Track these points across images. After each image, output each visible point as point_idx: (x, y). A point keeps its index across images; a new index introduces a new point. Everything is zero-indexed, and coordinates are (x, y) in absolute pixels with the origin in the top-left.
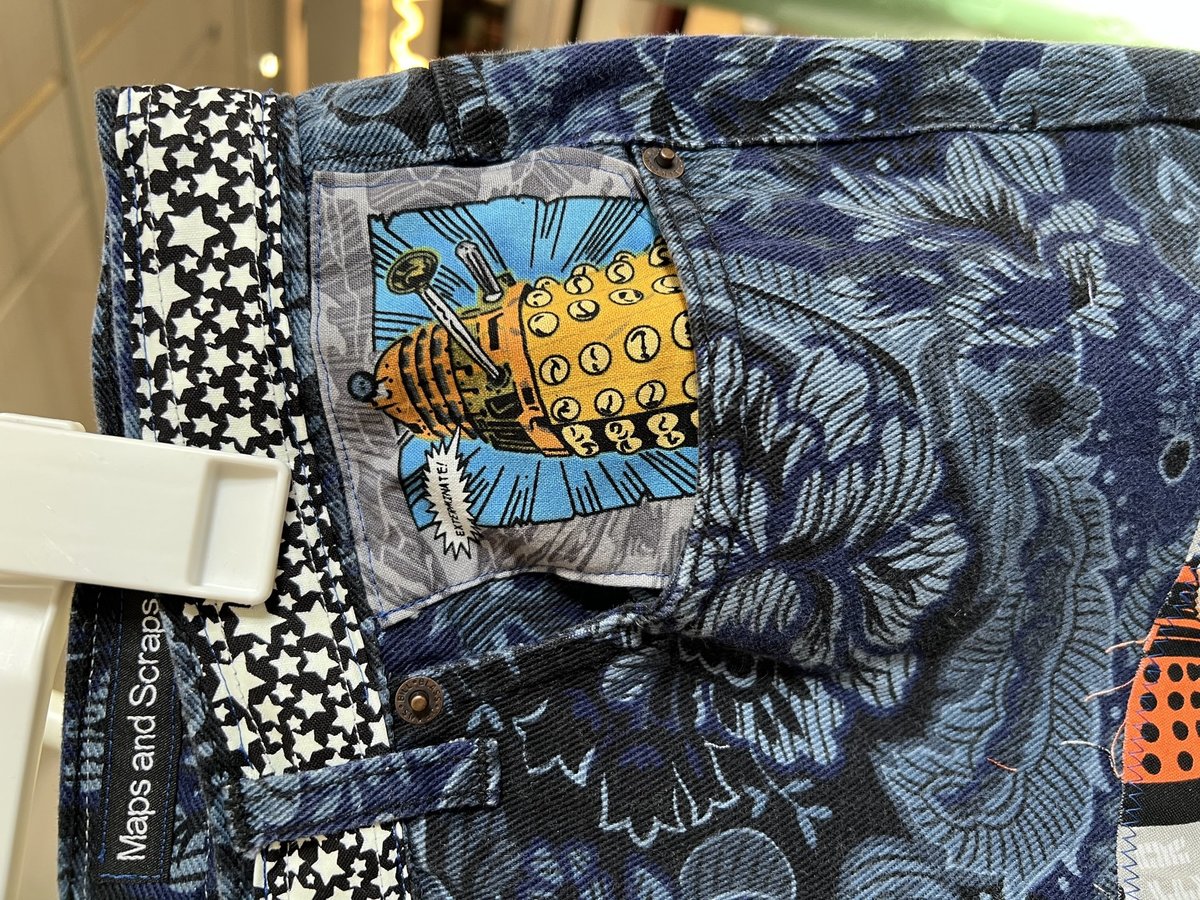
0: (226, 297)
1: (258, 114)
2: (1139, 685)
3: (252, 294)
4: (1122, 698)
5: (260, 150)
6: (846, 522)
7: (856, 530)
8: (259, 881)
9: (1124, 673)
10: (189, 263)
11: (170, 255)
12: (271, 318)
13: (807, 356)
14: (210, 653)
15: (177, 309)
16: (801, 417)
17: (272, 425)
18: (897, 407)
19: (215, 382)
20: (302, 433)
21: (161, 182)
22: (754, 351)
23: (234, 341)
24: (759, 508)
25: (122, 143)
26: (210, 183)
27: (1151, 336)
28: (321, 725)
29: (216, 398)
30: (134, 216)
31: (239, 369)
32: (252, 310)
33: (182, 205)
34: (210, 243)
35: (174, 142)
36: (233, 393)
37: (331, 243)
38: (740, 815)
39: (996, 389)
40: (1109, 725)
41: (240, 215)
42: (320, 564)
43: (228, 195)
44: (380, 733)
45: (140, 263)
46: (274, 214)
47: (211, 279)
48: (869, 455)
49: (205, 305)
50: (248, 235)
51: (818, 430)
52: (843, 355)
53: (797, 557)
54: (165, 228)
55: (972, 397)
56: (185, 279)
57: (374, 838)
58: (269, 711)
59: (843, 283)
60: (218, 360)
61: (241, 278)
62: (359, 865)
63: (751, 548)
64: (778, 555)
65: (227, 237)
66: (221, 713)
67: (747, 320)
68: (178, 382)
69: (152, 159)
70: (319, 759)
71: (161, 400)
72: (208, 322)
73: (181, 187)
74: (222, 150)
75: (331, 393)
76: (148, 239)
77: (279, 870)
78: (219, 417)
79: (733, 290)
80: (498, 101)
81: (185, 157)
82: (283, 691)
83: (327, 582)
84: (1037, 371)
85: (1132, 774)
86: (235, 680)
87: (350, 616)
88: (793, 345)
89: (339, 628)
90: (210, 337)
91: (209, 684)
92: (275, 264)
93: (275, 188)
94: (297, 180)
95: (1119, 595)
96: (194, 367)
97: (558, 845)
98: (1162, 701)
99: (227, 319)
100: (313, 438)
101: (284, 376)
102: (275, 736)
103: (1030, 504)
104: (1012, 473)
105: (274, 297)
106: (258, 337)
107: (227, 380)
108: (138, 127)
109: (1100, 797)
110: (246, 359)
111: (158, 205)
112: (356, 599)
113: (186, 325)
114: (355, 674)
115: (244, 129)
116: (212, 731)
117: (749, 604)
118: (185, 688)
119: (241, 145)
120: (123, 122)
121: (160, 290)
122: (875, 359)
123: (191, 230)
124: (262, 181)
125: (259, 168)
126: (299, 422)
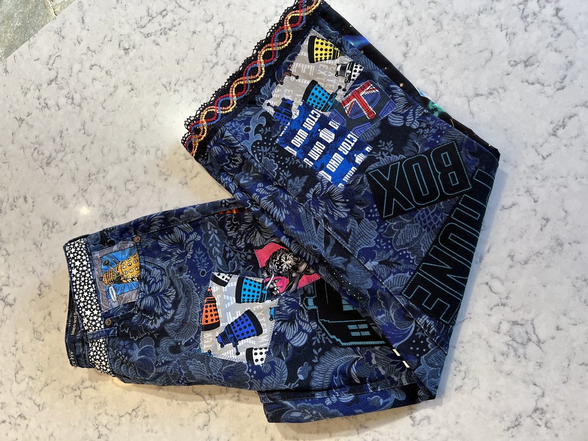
0: (83, 271)
1: (84, 246)
2: (205, 309)
3: (86, 270)
4: (202, 311)
5: (84, 252)
6: (159, 290)
7: (161, 290)
8: (90, 346)
9: (202, 307)
10: (78, 267)
11: (75, 267)
12: (89, 273)
13: (153, 269)
14: (83, 317)
15: (77, 273)
16: (152, 277)
17: (90, 286)
18: (164, 274)
19: (83, 282)
20: (94, 287)
21: (73, 258)
22: (146, 270)
23: (84, 276)
24: (147, 288)
25: (68, 254)
26: (79, 257)
27: (196, 257)
28: (95, 326)
29: (83, 284)
30: (70, 263)
31: (85, 280)
32: (87, 272)
33: (76, 261)
34: (80, 264)
35: (74, 253)
36: (85, 283)
37: (96, 262)
38: (147, 335)
39: (175, 269)
40: (200, 316)
41: (83, 260)
42: (96, 304)
43: (81, 258)
44: (102, 327)
45: (72, 268)
46: (88, 259)
47: (81, 269)
48: (162, 281)
49: (80, 272)
50: (85, 263)
51: (155, 278)
52: (158, 269)
53: (153, 294)
54: (74, 264)
55: (172, 270)
56: (77, 270)
57: (101, 340)
58: (89, 324)
59: (158, 259)
60: (83, 279)
61: (85, 268)
62: (99, 344)
63: (146, 294)
64: (150, 294)
65: (82, 264)
66: (84, 325)
67: (146, 266)
68: (78, 283)
69: (72, 256)
70: (95, 330)
71: (76, 285)
72: (81, 274)
73: (76, 258)
74: (80, 253)
75: (97, 280)
76: (72, 265)
77: (92, 345)
78: (83, 286)
79: (145, 262)
80: (112, 239)
81: (76, 254)
82: (90, 322)
83: (97, 307)
84: (180, 265)
85: (204, 323)
86: (85, 321)
87: (100, 311)
88: (151, 268)
89: (98, 313)
90: (81, 276)
91: (82, 321)
92: (89, 266)
93: (87, 256)
94: (90, 254)
95: (199, 294)
96: (80, 280)
97: (124, 341)
98: (209, 311)
99: (83, 274)
100: (95, 287)
101: (91, 280)
102: (90, 328)
103: (181, 282)
104: (178, 279)
105: (89, 270)
106: (88, 275)
107: (84, 281)
108: (69, 252)
109: (199, 327)
110: (86, 278)
111: (73, 261)
112: (100, 309)
113: (78, 275)
114: (100, 319)
115: (82, 249)
116: (83, 327)
117: (147, 302)
118: (80, 322)
119: (82, 251)
120: (67, 252)
121: (74, 271)
122: (161, 269)
123: (78, 263)
124: (85, 255)
125: (85, 254)
126: (93, 285)
